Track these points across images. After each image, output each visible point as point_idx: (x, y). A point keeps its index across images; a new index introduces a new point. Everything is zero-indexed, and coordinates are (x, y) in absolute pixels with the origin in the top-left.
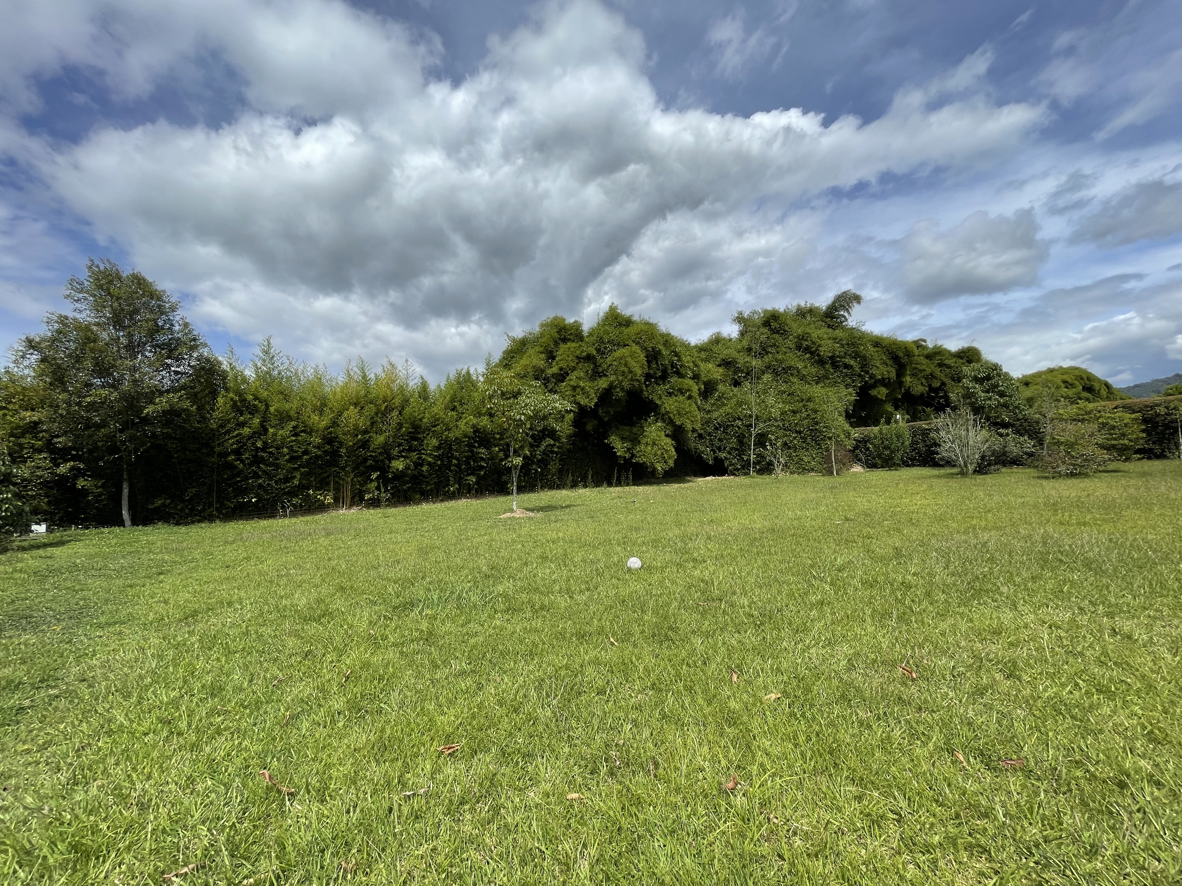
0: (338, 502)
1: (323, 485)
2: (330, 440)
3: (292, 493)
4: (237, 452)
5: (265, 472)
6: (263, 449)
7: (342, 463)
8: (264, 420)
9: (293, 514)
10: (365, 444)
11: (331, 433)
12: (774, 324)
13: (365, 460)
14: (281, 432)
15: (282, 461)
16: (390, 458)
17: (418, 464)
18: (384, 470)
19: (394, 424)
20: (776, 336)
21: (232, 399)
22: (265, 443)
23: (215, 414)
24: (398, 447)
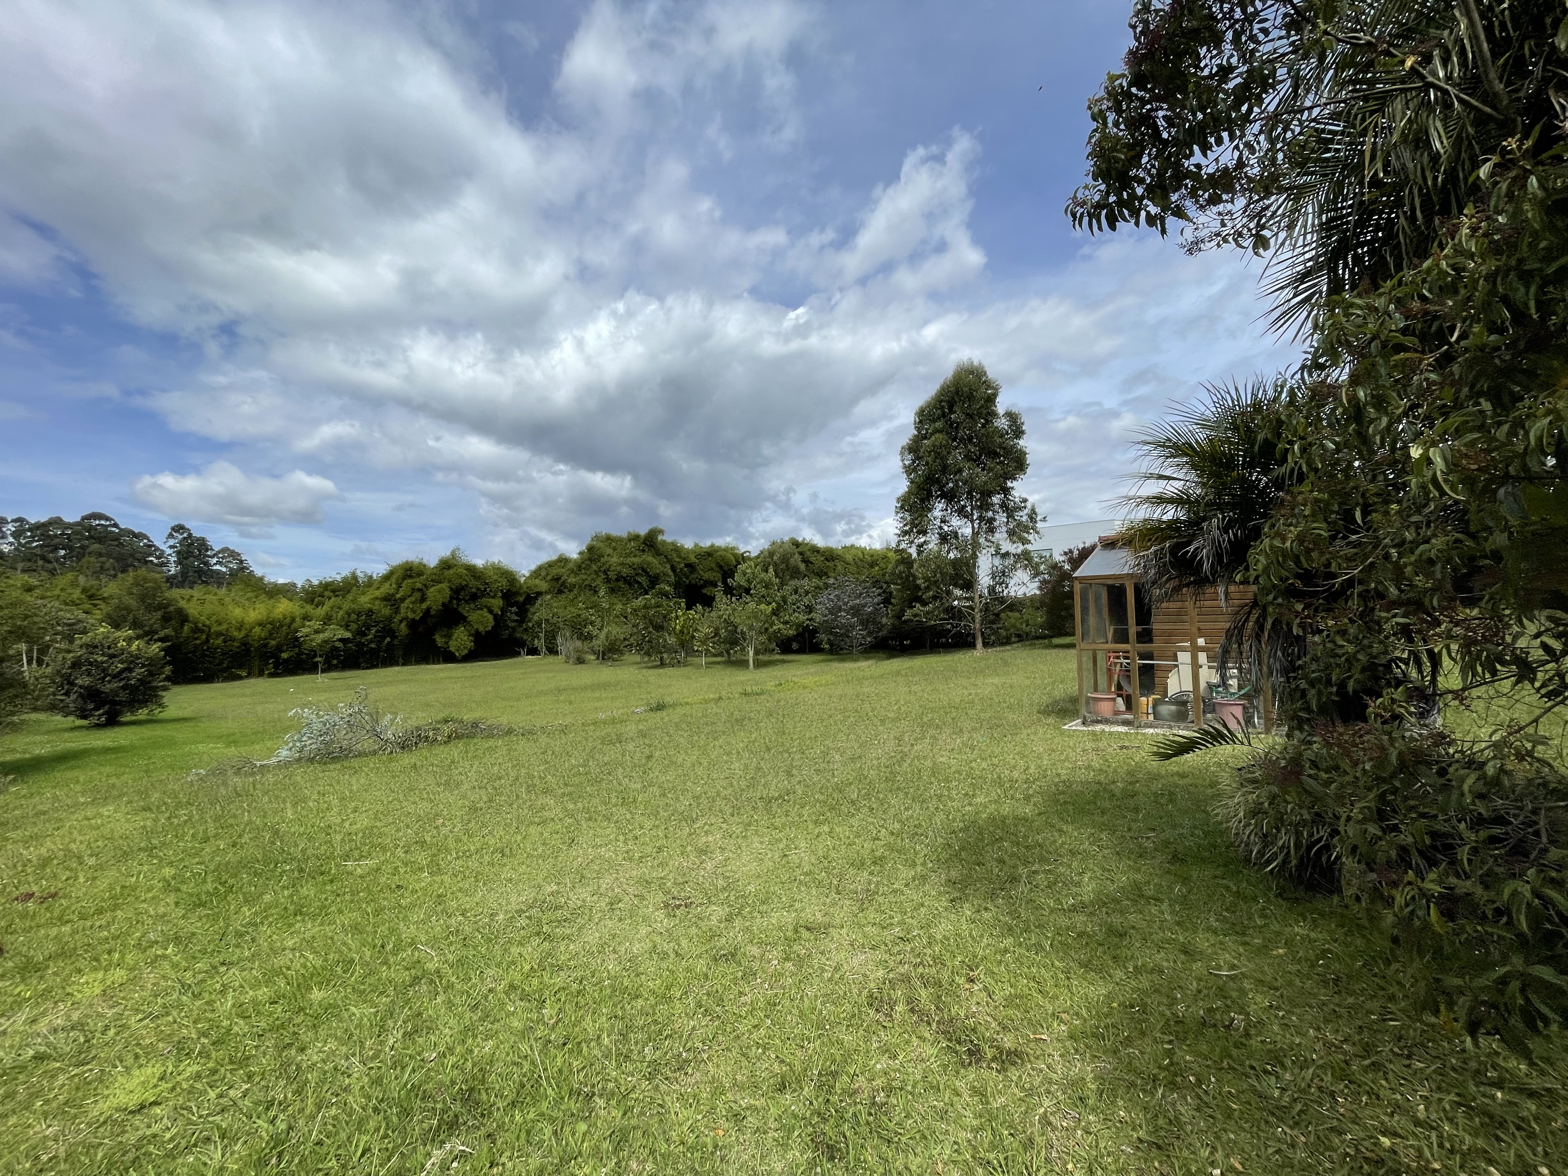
0: (249, 675)
1: (241, 666)
2: (245, 643)
3: (224, 670)
5: (208, 661)
7: (252, 655)
9: (223, 681)
10: (265, 645)
11: (245, 640)
13: (266, 653)
14: (217, 641)
15: (217, 655)
16: (281, 652)
17: (298, 654)
18: (277, 657)
21: (191, 626)
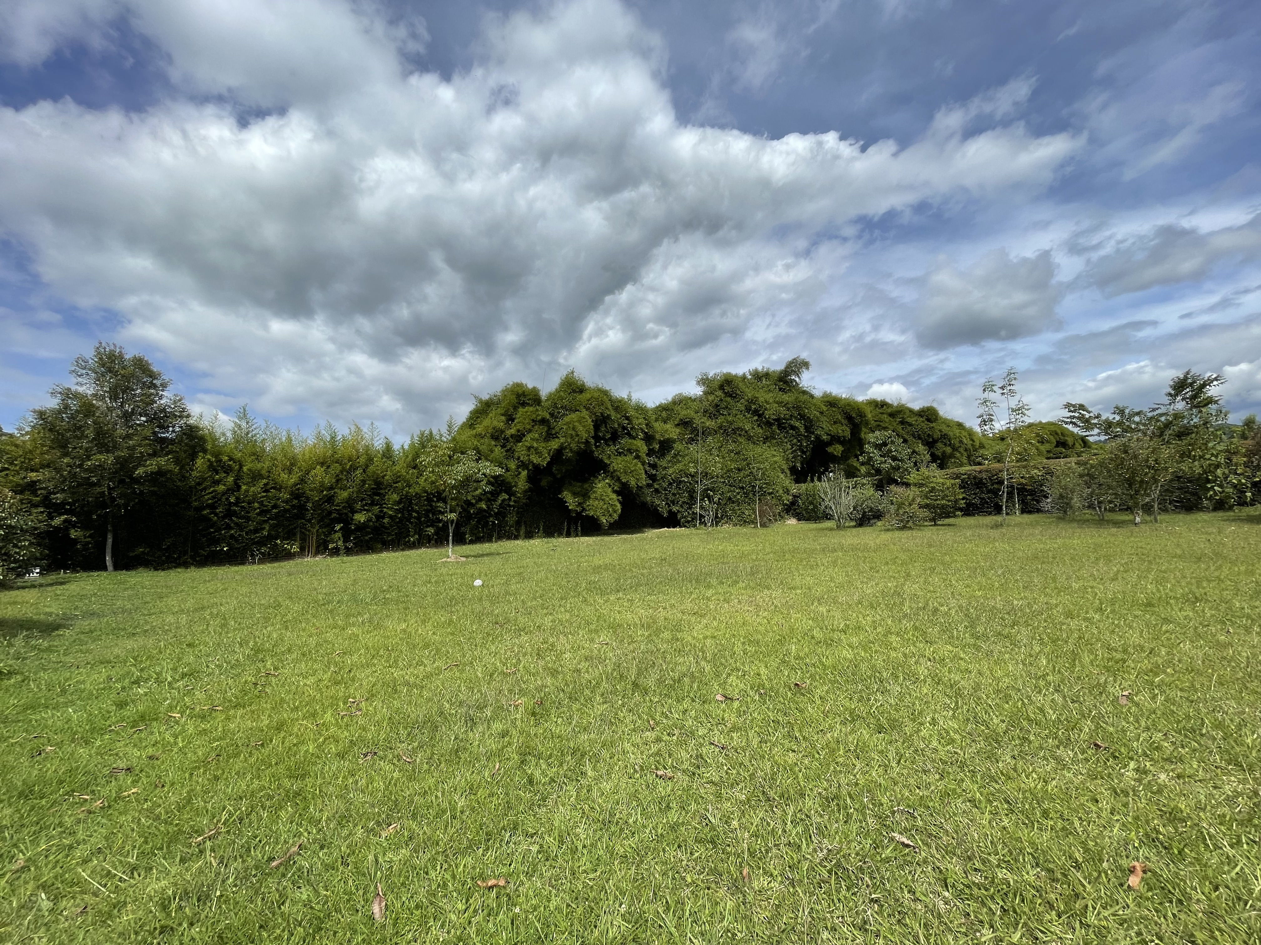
0: (303, 552)
1: (290, 536)
2: (297, 495)
3: (262, 543)
4: (213, 507)
5: (237, 524)
6: (236, 504)
7: (309, 516)
8: (238, 478)
9: (261, 561)
10: (330, 499)
11: (298, 489)
12: (727, 389)
13: (330, 513)
14: (252, 489)
15: (252, 515)
16: (354, 512)
17: (379, 517)
18: (347, 522)
19: (358, 481)
20: (729, 399)
21: (209, 460)
22: (238, 498)
23: (194, 474)
24: (361, 501)
